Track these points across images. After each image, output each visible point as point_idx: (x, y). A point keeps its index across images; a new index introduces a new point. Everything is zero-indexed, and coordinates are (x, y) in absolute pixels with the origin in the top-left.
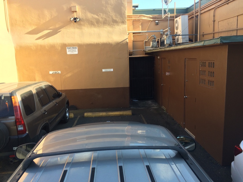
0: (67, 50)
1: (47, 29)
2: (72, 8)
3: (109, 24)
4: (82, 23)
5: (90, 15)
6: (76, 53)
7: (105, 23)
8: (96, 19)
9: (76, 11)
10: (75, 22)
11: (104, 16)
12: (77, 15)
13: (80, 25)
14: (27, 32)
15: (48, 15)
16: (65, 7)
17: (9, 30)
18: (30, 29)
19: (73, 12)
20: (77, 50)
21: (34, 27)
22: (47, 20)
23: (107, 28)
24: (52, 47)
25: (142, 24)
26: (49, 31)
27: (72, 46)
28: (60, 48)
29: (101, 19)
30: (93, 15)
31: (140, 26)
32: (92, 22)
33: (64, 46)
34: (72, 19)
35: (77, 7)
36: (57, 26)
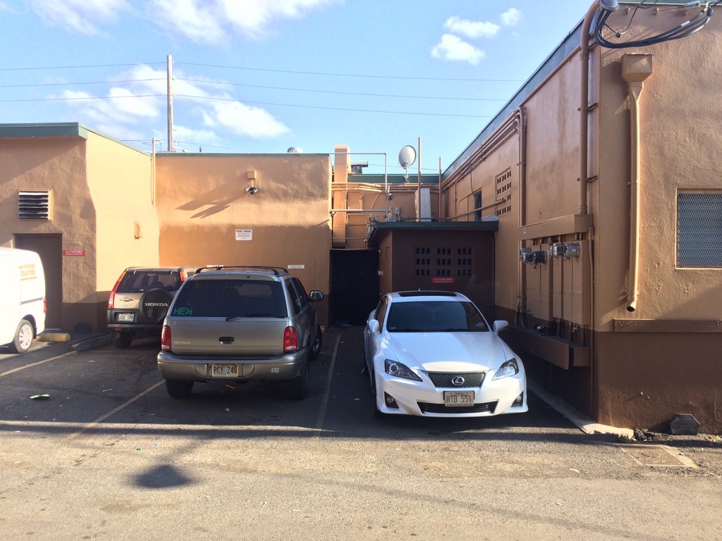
0: (237, 234)
1: (208, 203)
2: (248, 175)
3: (302, 198)
4: (261, 195)
5: (273, 185)
6: (250, 238)
7: (296, 196)
8: (283, 190)
9: (253, 179)
10: (252, 193)
11: (295, 187)
12: (254, 184)
13: (259, 198)
14: (179, 206)
15: (212, 183)
16: (238, 173)
17: (154, 203)
18: (184, 202)
19: (250, 179)
20: (251, 234)
21: (190, 200)
22: (211, 189)
23: (299, 205)
24: (215, 229)
25: (363, 198)
26: (212, 206)
27: (244, 228)
28: (226, 231)
29: (290, 191)
30: (278, 185)
31: (361, 201)
32: (276, 194)
33: (232, 228)
34: (248, 189)
35: (255, 172)
36: (224, 199)
